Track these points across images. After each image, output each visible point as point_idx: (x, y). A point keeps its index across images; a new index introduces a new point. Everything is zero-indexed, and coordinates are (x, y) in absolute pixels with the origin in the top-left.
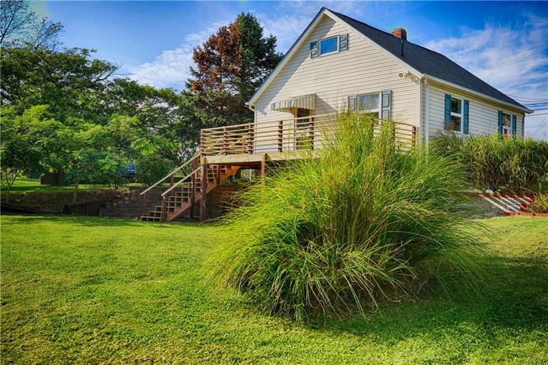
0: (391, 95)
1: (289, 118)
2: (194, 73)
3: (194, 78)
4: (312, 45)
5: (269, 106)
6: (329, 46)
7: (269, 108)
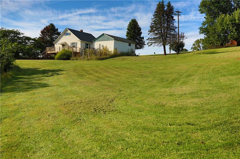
0: (77, 43)
1: (61, 46)
2: (41, 35)
3: (41, 36)
4: (65, 34)
5: (58, 43)
6: (68, 34)
7: (57, 44)
